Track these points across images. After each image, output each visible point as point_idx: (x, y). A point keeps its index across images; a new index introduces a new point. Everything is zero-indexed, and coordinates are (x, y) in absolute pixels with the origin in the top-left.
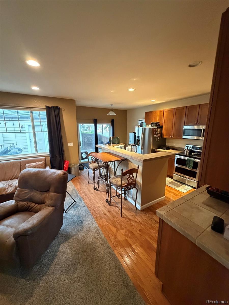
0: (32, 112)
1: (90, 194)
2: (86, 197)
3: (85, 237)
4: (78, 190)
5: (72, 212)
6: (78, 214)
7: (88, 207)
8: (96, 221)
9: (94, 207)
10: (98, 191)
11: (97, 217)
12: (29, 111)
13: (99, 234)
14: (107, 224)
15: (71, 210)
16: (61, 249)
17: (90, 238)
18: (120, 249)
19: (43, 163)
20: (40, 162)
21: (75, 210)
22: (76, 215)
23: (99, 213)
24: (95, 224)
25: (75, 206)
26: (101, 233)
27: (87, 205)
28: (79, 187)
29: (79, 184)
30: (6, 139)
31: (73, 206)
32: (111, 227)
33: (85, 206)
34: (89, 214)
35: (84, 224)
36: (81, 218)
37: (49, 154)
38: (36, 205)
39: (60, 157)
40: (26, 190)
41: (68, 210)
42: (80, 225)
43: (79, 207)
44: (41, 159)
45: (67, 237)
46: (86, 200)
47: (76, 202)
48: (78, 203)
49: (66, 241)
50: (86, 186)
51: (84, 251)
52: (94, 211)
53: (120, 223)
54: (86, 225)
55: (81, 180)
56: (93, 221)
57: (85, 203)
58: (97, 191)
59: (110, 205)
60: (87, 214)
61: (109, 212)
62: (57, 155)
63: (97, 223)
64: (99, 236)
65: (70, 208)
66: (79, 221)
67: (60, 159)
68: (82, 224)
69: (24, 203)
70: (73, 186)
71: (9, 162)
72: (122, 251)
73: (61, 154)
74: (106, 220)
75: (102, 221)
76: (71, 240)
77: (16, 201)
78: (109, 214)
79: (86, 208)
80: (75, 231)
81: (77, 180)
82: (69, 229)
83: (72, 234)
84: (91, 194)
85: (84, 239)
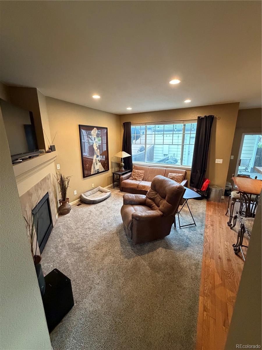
0: (185, 125)
1: (218, 227)
2: (211, 227)
3: (182, 259)
4: (207, 215)
5: (186, 232)
6: (190, 237)
7: (205, 237)
8: (203, 255)
9: (213, 243)
10: (233, 230)
11: (207, 253)
12: (183, 124)
13: (197, 268)
14: (214, 269)
15: (186, 229)
16: (158, 250)
17: (185, 264)
18: (209, 301)
19: (183, 175)
20: (180, 174)
21: (190, 231)
22: (187, 236)
23: (213, 251)
24: (199, 257)
25: (192, 228)
26: (199, 270)
27: (206, 235)
28: (210, 214)
29: (213, 211)
30: (170, 150)
31: (190, 227)
32: (216, 274)
33: (202, 234)
34: (200, 245)
35: (189, 249)
36: (190, 242)
37: (191, 168)
38: (156, 206)
39: (201, 173)
40: (153, 192)
41: (183, 227)
42: (184, 246)
43: (195, 232)
44: (182, 171)
45: (168, 246)
46: (208, 230)
47: (196, 225)
48: (197, 228)
49: (165, 248)
50: (219, 216)
51: (173, 268)
52: (209, 245)
53: (234, 282)
54: (189, 251)
55: (218, 207)
56: (200, 253)
57: (205, 232)
58: (231, 228)
59: (236, 254)
60: (199, 243)
61: (229, 260)
62: (198, 171)
63: (203, 258)
64: (195, 269)
65: (186, 227)
66: (186, 242)
67: (201, 175)
68: (187, 247)
69: (150, 200)
70: (205, 209)
71: (158, 169)
72: (209, 305)
73: (203, 169)
74: (216, 264)
75: (210, 260)
76: (169, 251)
77: (146, 197)
78: (227, 262)
79: (203, 237)
80: (177, 247)
81: (214, 205)
82: (174, 242)
83: (173, 248)
84: (220, 228)
85: (180, 259)
